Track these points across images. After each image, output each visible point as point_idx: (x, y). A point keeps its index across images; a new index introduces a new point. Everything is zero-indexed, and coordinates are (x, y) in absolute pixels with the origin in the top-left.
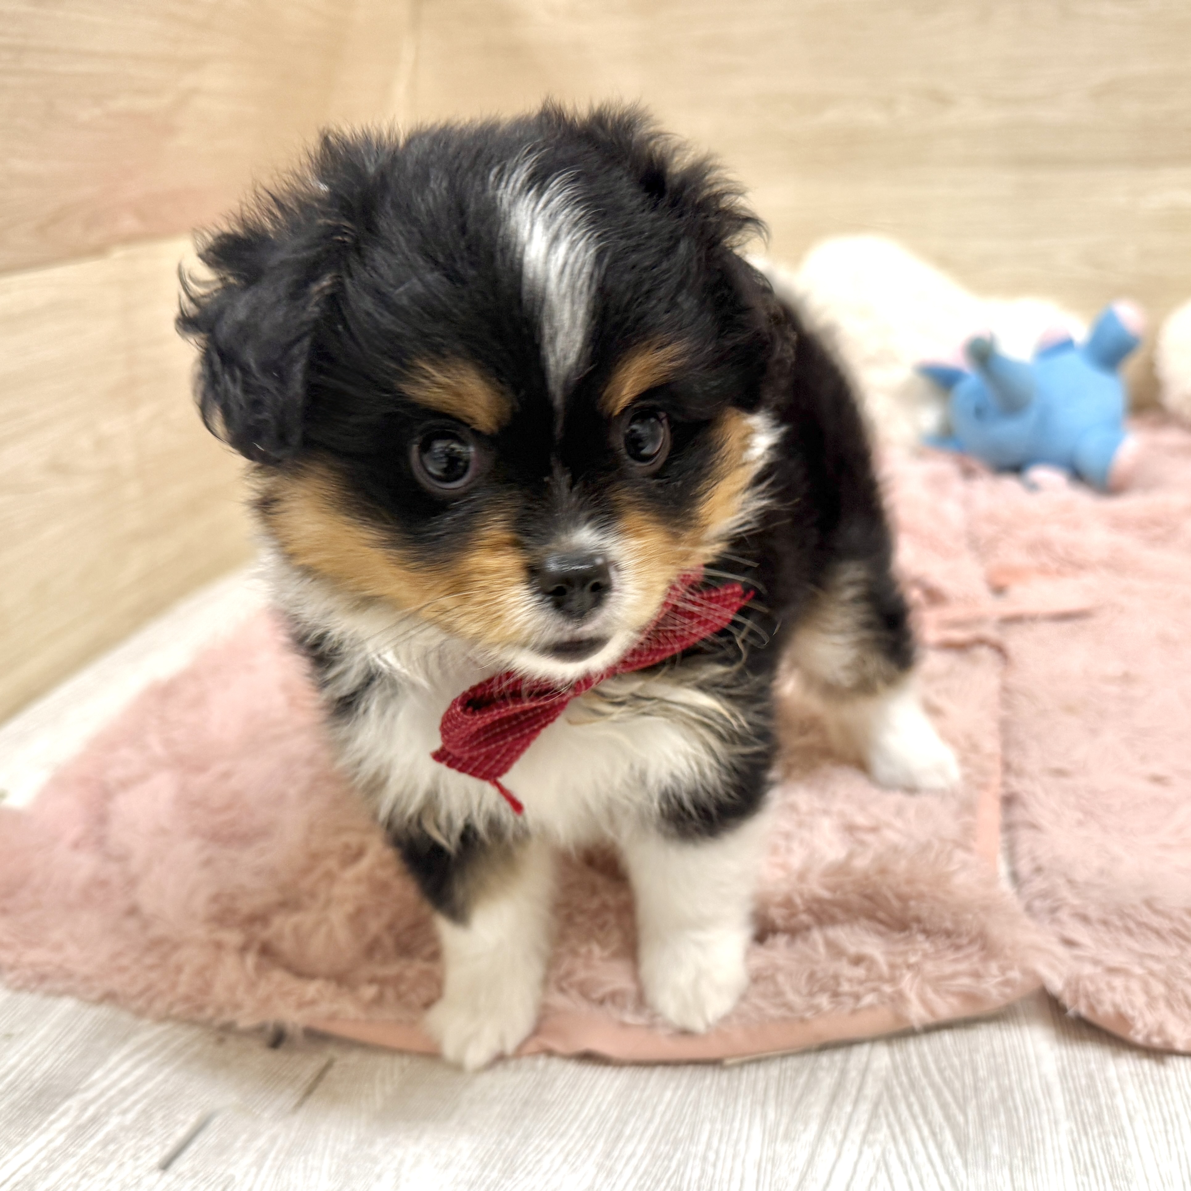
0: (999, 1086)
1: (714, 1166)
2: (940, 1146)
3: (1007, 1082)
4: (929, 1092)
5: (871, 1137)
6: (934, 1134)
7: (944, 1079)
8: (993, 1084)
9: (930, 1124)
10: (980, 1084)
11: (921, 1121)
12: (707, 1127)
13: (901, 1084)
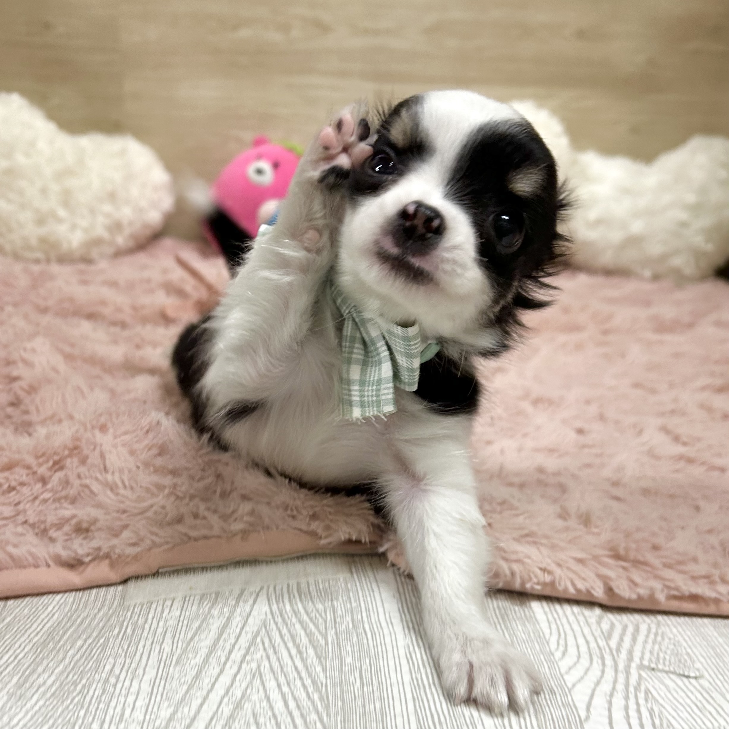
0: (353, 621)
1: (115, 686)
2: (303, 660)
3: (359, 617)
4: (298, 626)
5: (248, 658)
6: (300, 652)
7: (311, 619)
8: (349, 619)
9: (298, 647)
10: (338, 620)
11: (290, 645)
12: (111, 660)
13: (276, 624)
